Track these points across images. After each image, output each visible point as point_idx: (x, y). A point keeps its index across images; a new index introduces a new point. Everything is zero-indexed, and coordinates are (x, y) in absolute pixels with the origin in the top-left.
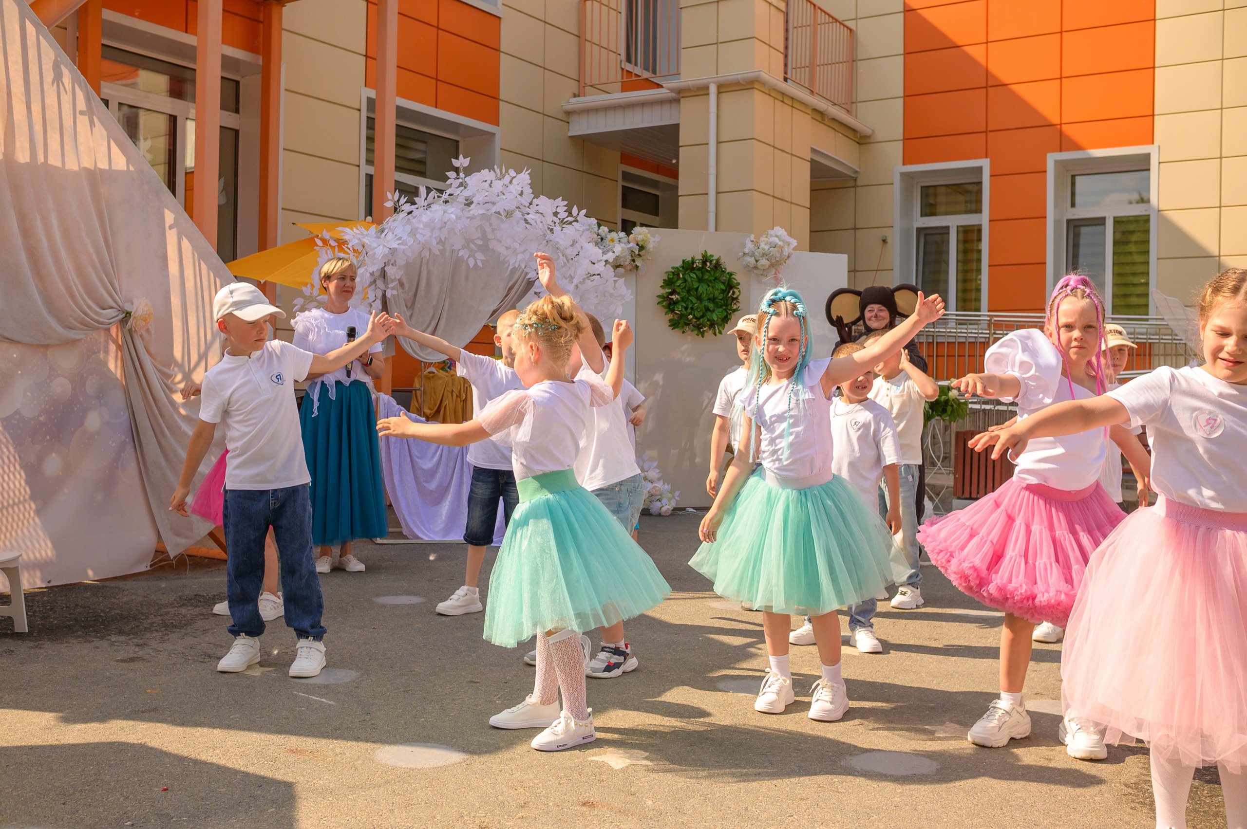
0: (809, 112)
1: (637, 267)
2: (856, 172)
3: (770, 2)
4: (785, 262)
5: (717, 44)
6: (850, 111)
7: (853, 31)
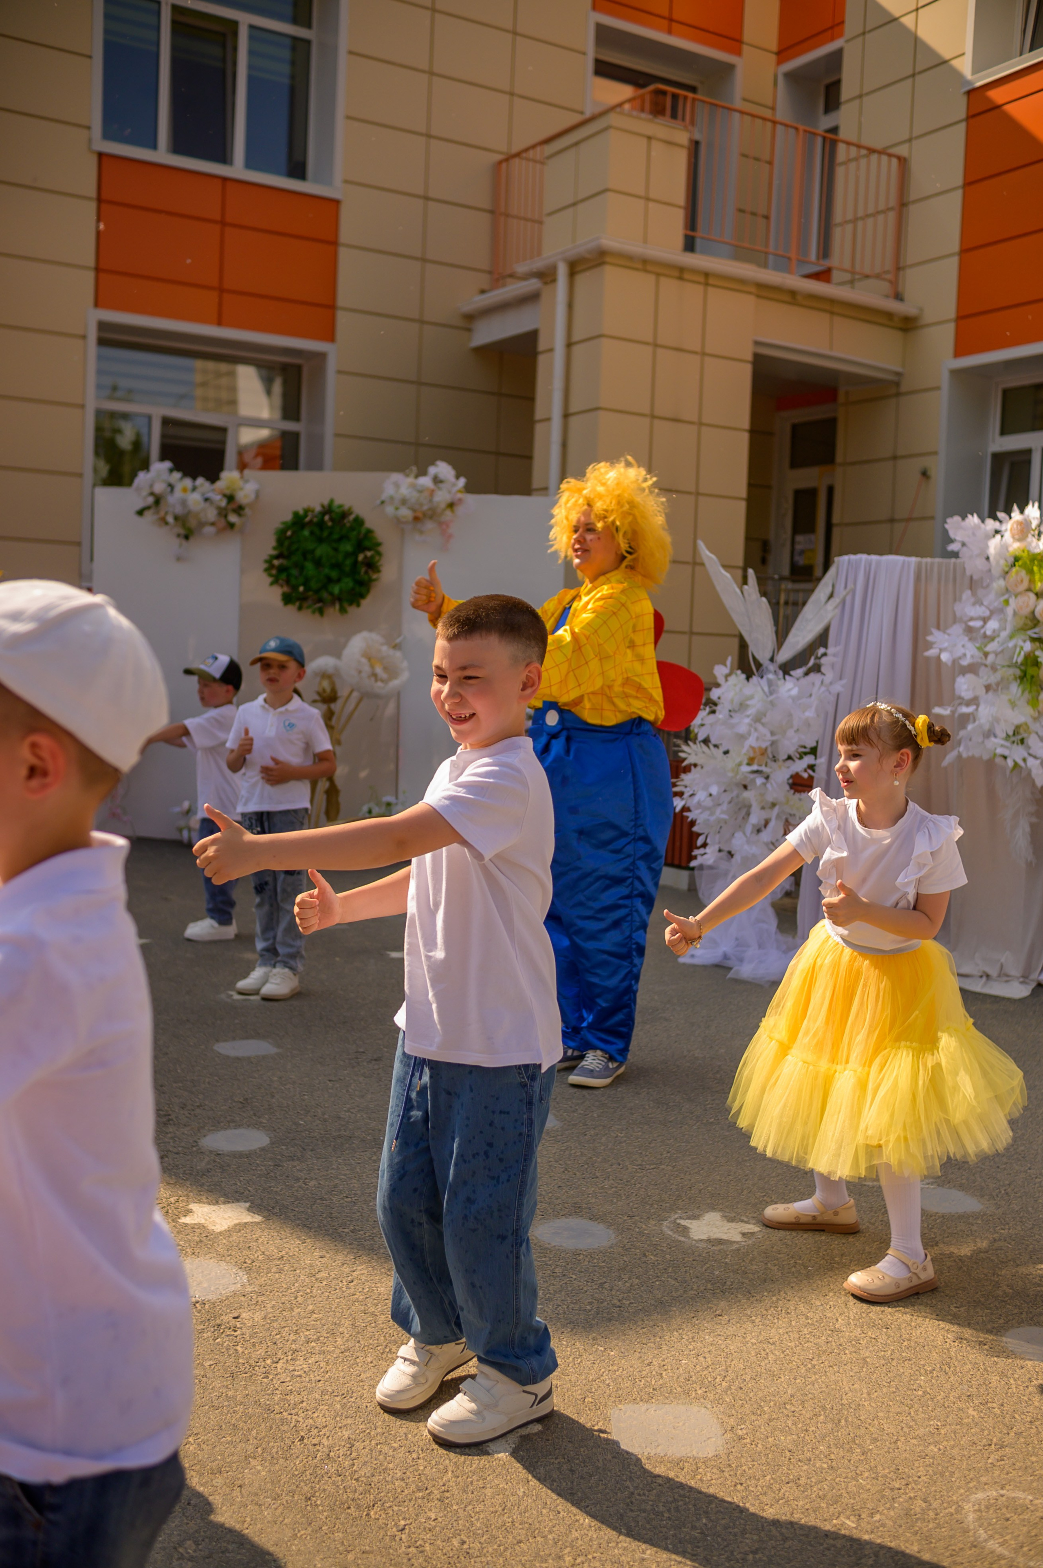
0: (753, 289)
1: (231, 526)
2: (898, 374)
3: (650, 133)
4: (453, 511)
5: (574, 204)
6: (894, 283)
7: (905, 160)
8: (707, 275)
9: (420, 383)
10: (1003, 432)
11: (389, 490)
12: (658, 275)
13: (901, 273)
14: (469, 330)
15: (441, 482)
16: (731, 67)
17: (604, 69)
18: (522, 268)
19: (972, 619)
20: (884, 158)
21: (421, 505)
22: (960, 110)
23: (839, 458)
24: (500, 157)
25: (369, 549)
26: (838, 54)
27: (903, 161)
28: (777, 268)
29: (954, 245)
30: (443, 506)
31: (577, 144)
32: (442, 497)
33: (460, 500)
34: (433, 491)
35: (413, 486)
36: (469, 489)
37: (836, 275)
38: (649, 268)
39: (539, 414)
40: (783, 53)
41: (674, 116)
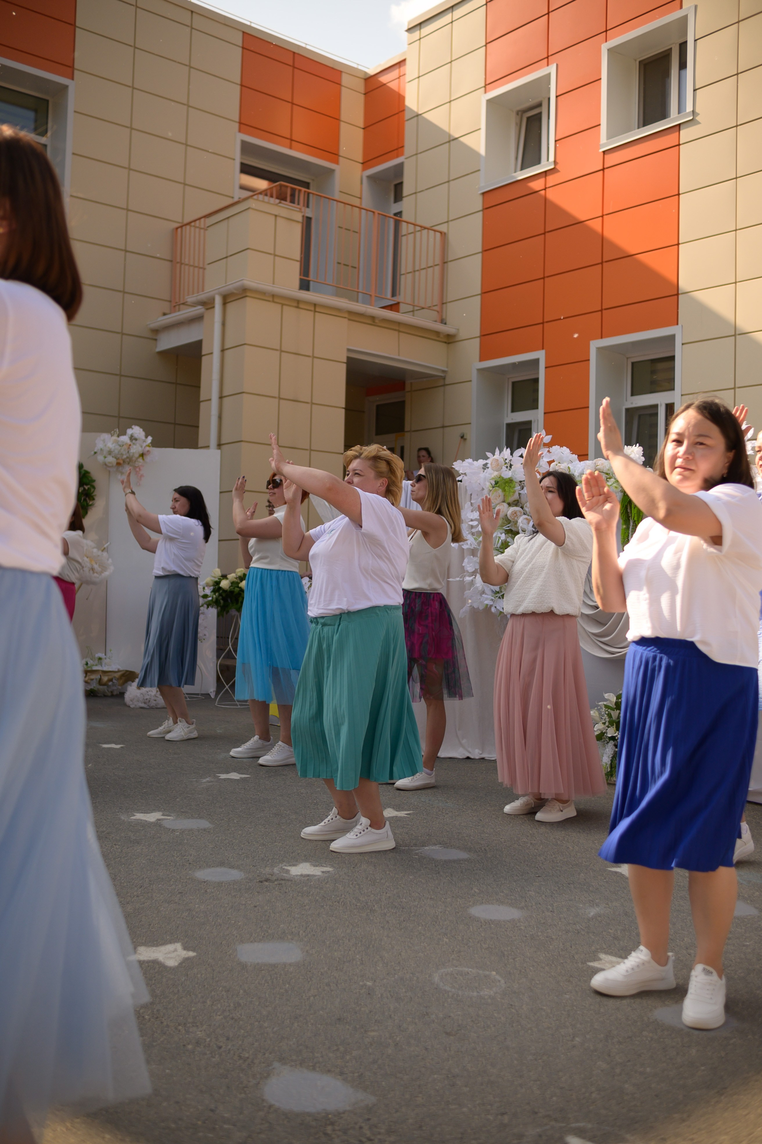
0: (346, 315)
2: (444, 371)
3: (277, 214)
4: (143, 459)
5: (226, 257)
6: (440, 312)
7: (445, 234)
8: (315, 305)
9: (121, 376)
10: (513, 410)
11: (100, 445)
12: (283, 305)
13: (444, 305)
14: (156, 340)
15: (136, 439)
16: (332, 171)
17: (246, 169)
18: (190, 299)
19: (472, 520)
20: (432, 232)
21: (122, 455)
22: (478, 204)
23: (407, 427)
24: (177, 225)
25: (87, 485)
26: (401, 166)
27: (443, 234)
28: (364, 302)
29: (477, 289)
30: (137, 455)
31: (228, 218)
32: (136, 449)
33: (148, 451)
34: (130, 445)
35: (117, 442)
36: (154, 444)
37: (402, 307)
38: (276, 300)
39: (202, 397)
40: (366, 163)
41: (292, 201)
